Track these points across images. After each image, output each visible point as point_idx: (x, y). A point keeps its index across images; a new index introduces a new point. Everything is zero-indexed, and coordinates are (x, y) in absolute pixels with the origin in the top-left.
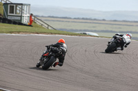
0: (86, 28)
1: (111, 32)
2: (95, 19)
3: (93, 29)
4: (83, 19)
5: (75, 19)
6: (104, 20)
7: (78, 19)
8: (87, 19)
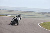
0: (7, 13)
1: (16, 15)
2: (10, 10)
3: (9, 14)
4: (5, 10)
5: (2, 10)
6: (13, 10)
7: (4, 10)
8: (7, 10)
